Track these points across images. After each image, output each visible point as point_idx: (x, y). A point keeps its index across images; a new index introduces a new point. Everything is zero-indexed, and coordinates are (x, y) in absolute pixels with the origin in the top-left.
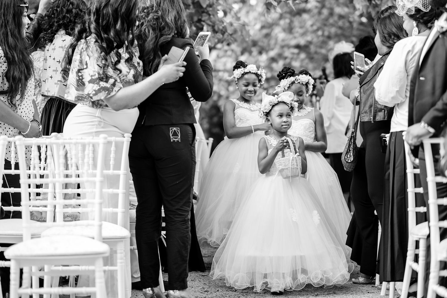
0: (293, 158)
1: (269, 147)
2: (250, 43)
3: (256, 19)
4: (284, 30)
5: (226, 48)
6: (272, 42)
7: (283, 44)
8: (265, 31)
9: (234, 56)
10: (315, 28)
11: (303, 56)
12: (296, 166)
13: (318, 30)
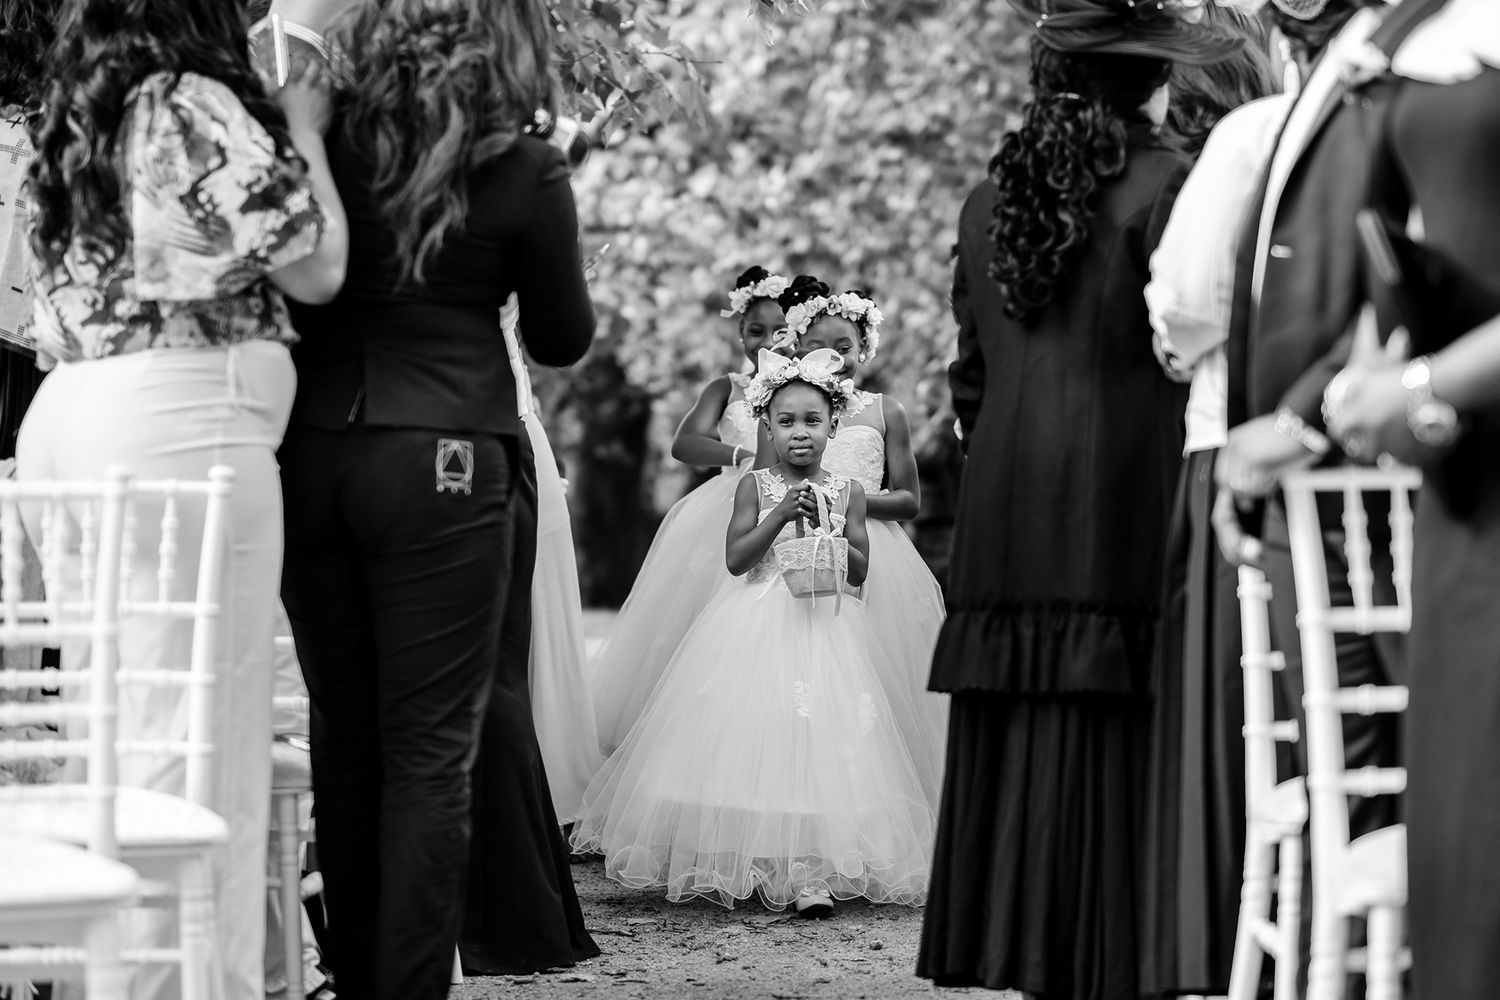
0: (822, 540)
1: (762, 501)
2: (726, 126)
3: (745, 36)
4: (849, 80)
5: (639, 143)
6: (810, 122)
7: (844, 130)
8: (783, 82)
9: (665, 172)
10: (963, 67)
11: (921, 172)
12: (828, 566)
13: (972, 76)
